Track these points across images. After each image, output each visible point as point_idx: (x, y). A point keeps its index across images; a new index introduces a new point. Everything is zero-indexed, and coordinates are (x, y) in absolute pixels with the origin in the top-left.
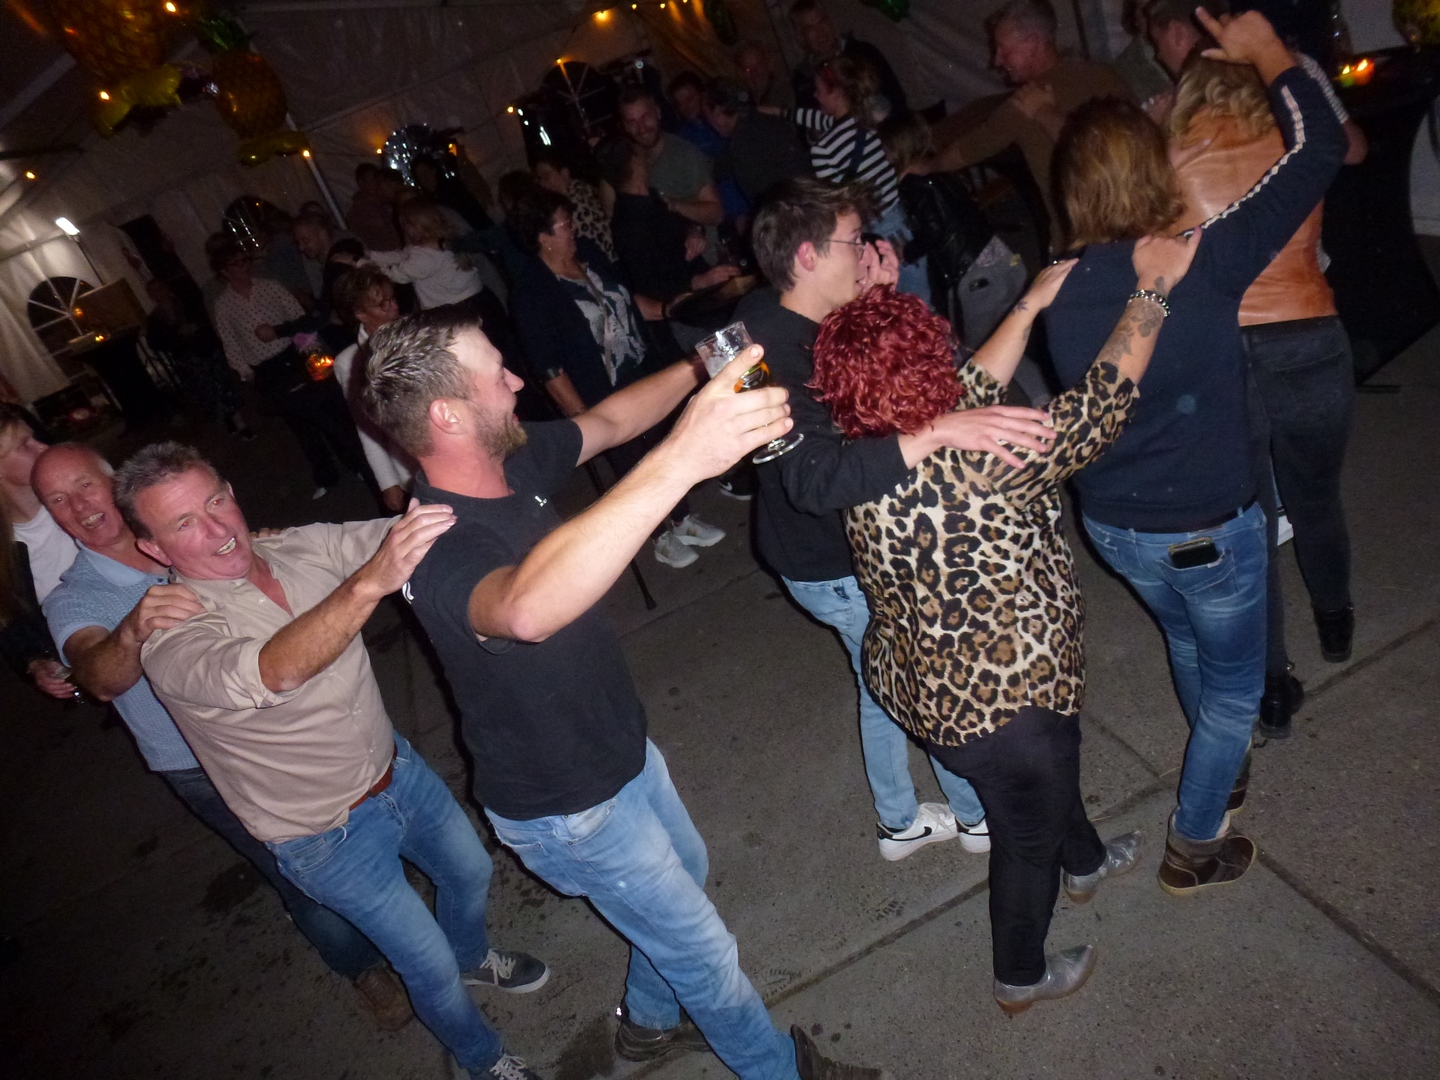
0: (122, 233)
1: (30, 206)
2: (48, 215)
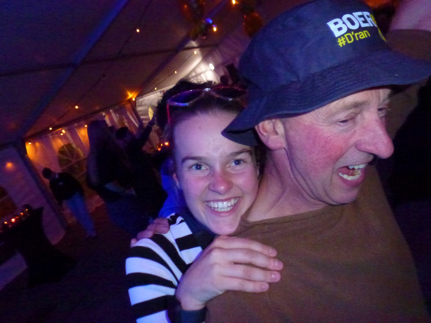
0: (225, 69)
1: (204, 62)
2: (208, 63)
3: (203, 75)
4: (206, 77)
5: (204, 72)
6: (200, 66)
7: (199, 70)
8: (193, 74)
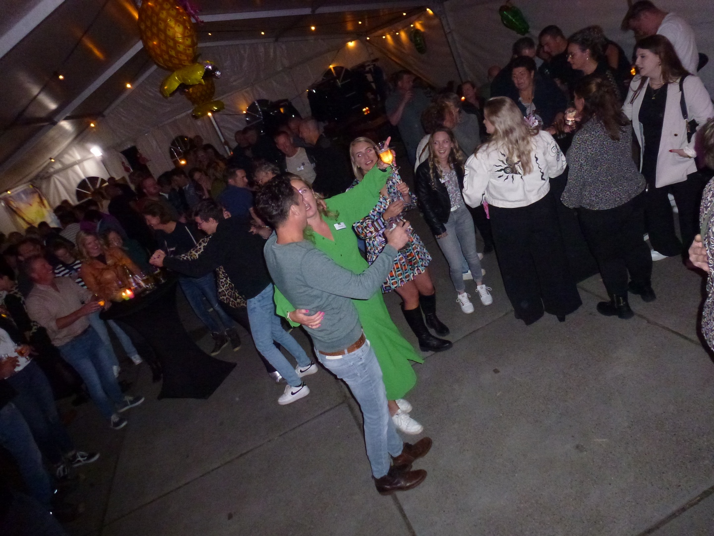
1: (78, 143)
3: (77, 168)
4: (84, 171)
5: (78, 163)
6: (71, 152)
7: (68, 159)
8: (58, 166)
